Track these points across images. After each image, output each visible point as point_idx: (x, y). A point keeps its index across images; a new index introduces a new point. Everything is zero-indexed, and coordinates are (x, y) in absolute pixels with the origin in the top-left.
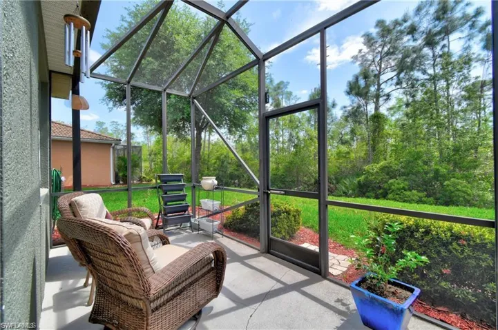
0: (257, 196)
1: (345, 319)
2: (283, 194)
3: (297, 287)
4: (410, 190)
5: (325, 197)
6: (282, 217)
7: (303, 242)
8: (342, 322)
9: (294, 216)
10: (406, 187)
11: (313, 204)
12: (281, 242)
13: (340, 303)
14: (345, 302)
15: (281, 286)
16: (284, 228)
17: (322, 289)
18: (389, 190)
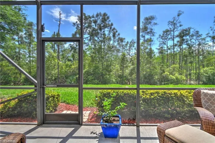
0: (34, 90)
1: (98, 139)
2: (56, 87)
3: (70, 136)
4: (95, 80)
5: (82, 86)
6: (50, 100)
7: (63, 111)
8: (98, 141)
9: (57, 98)
10: (94, 79)
11: (76, 90)
12: (51, 114)
13: (93, 133)
14: (94, 132)
15: (61, 140)
16: (51, 106)
17: (83, 131)
18: (88, 80)
